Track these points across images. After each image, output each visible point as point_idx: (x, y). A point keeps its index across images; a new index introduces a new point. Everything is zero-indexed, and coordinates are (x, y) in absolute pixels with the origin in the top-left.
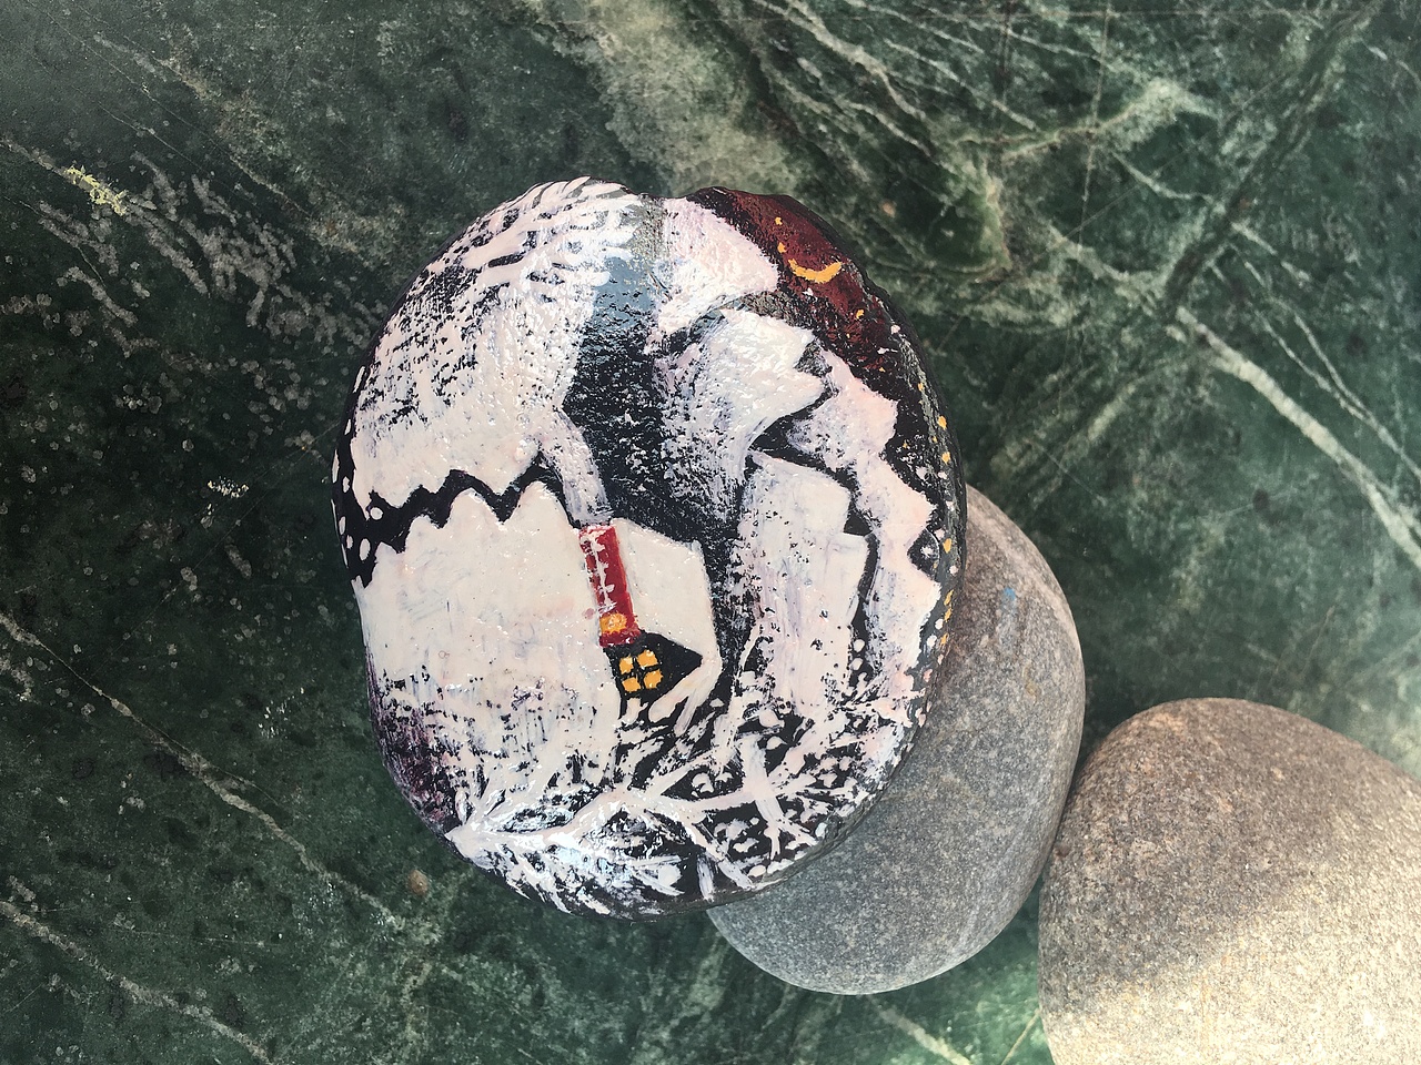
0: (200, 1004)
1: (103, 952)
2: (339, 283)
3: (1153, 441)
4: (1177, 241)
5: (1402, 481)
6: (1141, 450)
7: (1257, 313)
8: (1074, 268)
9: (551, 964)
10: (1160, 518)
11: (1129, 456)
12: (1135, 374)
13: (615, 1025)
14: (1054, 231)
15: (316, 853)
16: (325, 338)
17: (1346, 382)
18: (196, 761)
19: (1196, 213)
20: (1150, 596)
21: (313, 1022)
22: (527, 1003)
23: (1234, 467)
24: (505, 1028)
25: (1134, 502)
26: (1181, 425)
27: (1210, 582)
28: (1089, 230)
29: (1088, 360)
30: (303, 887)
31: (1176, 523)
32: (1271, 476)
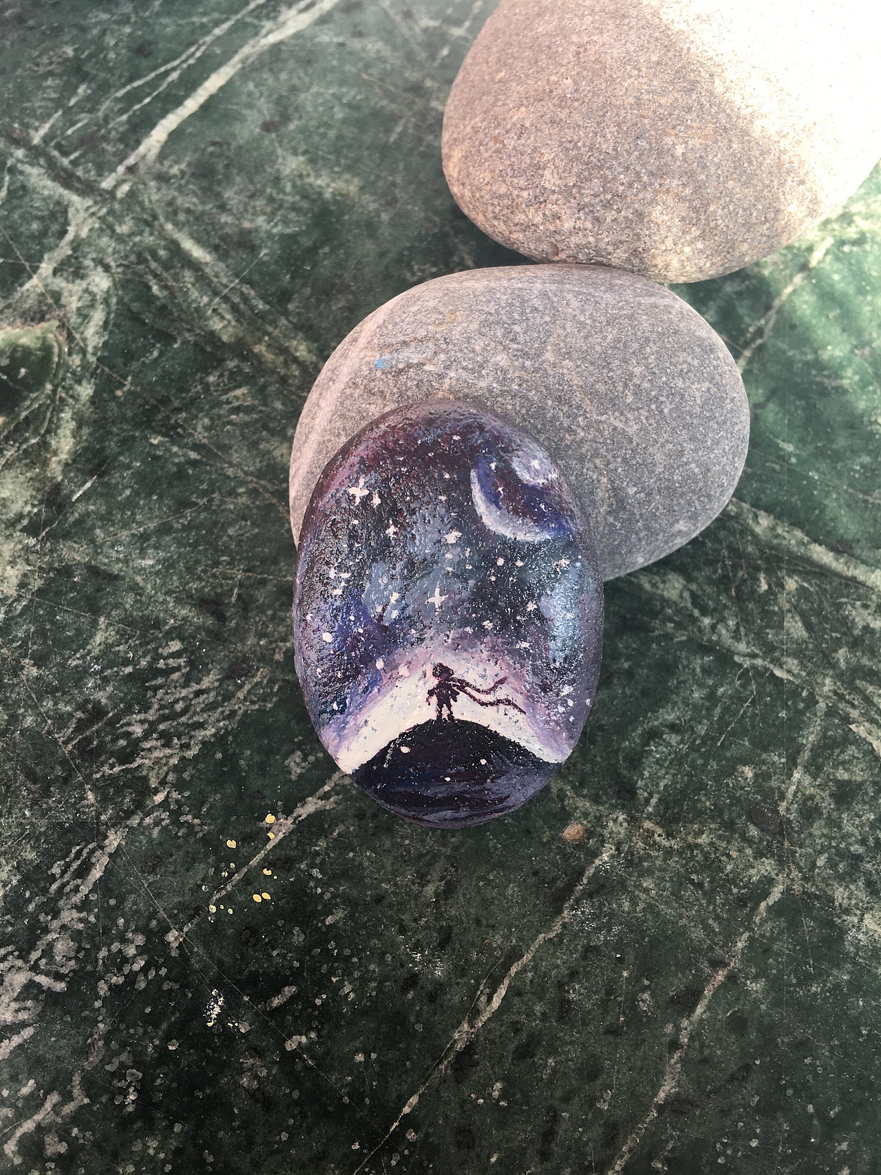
0: (678, 1029)
1: (633, 1120)
2: (31, 907)
3: (214, 210)
4: (44, 187)
5: (259, 18)
6: (223, 220)
7: (110, 126)
8: (61, 270)
9: (645, 717)
10: (281, 206)
11: (227, 230)
12: (156, 223)
13: (697, 663)
14: (27, 286)
15: (546, 925)
16: (81, 920)
17: (174, 59)
18: (461, 1035)
19: (21, 173)
20: (346, 217)
21: (695, 926)
22: (679, 738)
23: (240, 147)
24: (700, 757)
25: (266, 227)
26: (201, 188)
27: (337, 169)
28: (29, 258)
29: (141, 260)
30: (576, 935)
31: (285, 194)
32: (250, 119)
